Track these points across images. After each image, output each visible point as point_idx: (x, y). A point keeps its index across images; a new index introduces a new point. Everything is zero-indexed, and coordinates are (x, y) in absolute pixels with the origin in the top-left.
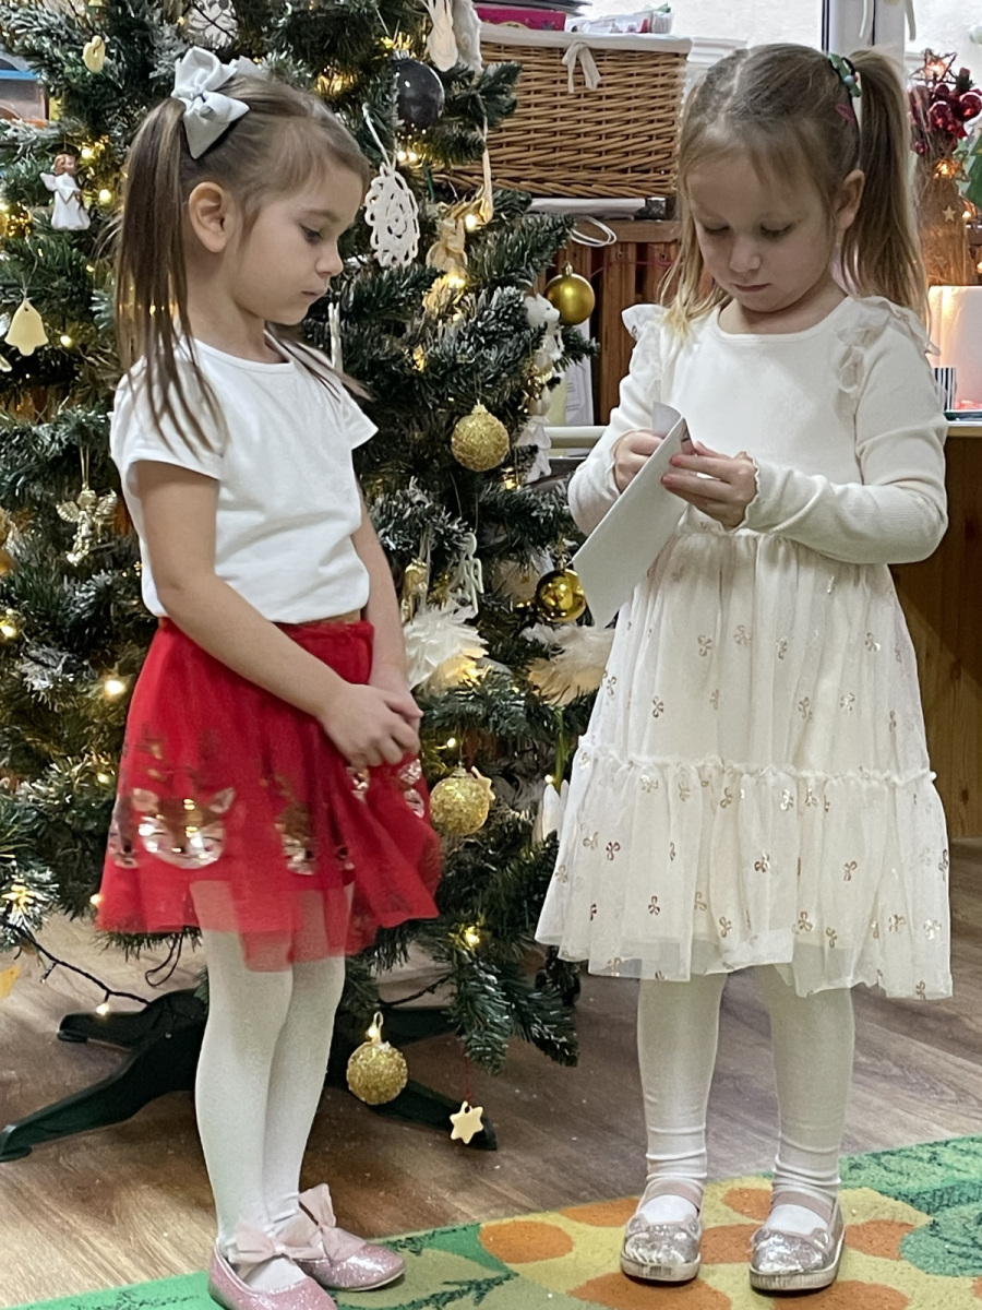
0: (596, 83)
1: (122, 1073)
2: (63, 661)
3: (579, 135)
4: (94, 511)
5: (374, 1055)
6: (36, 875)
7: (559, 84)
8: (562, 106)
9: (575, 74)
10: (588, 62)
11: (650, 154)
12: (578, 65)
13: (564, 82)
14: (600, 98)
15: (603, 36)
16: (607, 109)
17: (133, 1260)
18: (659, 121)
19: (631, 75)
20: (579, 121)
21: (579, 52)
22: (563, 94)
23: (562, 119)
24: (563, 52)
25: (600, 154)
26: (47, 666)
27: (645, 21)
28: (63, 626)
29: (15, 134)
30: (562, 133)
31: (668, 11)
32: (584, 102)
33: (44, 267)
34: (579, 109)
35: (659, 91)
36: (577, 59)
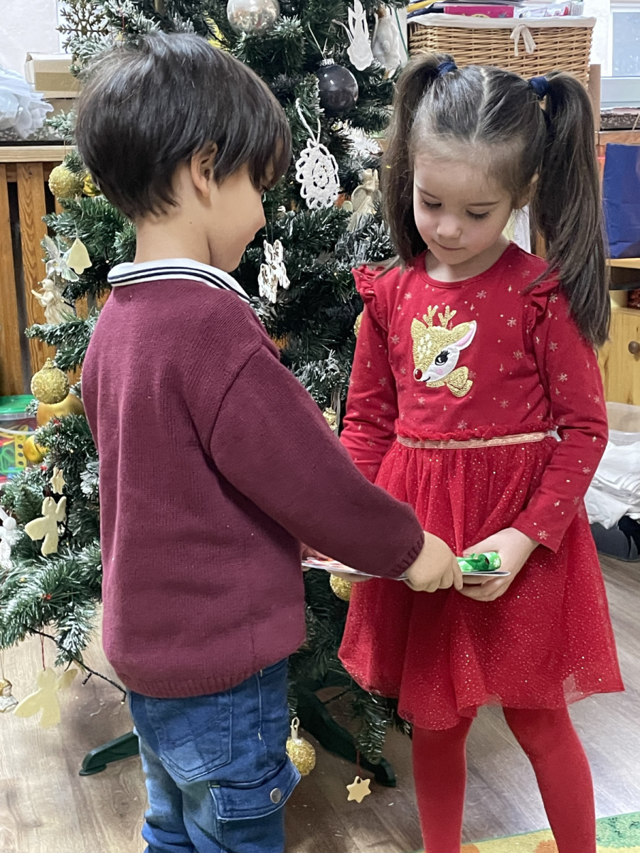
0: (533, 49)
6: (85, 612)
7: (509, 51)
8: (511, 65)
9: (519, 44)
10: (528, 37)
12: (521, 38)
13: (512, 49)
14: (536, 58)
15: (538, 19)
16: (541, 65)
19: (556, 43)
21: (522, 30)
22: (511, 57)
24: (511, 31)
27: (567, 9)
32: (525, 61)
33: (89, 217)
34: (522, 66)
35: (574, 52)
36: (521, 35)
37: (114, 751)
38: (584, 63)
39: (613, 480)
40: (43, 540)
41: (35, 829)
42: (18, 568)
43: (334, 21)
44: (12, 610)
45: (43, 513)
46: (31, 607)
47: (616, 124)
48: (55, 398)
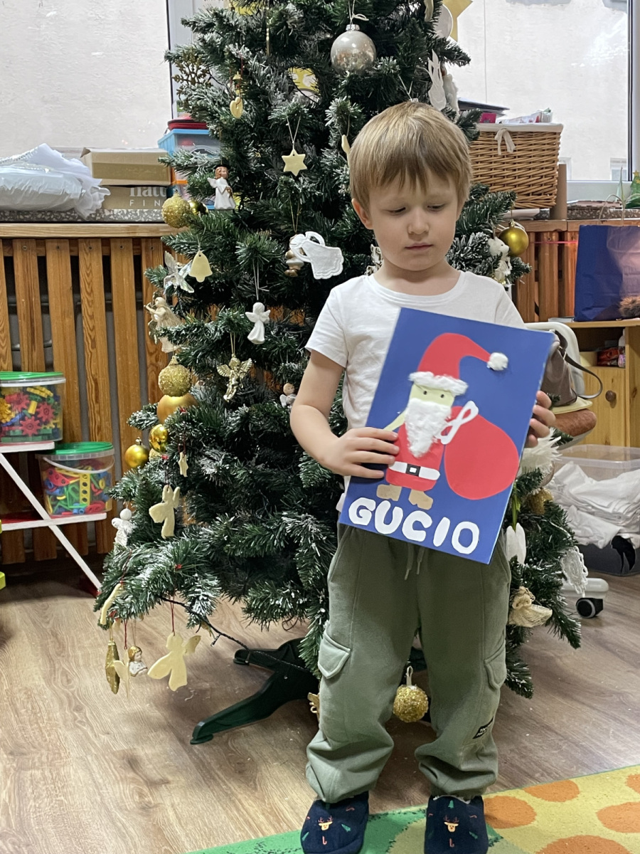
0: (512, 150)
1: (264, 691)
2: (223, 457)
3: (504, 177)
4: (238, 370)
5: (408, 692)
6: (209, 582)
7: (493, 151)
8: (495, 162)
9: (501, 145)
10: (508, 139)
11: (541, 185)
12: (503, 140)
13: (496, 149)
14: (515, 157)
15: (516, 125)
16: (519, 163)
17: (267, 818)
18: (546, 168)
19: (531, 145)
20: (504, 170)
21: (504, 133)
23: (495, 169)
24: (495, 134)
25: (515, 186)
26: (214, 461)
27: (538, 118)
28: (224, 437)
29: (196, 160)
30: (495, 176)
31: (550, 111)
32: (506, 159)
33: (210, 231)
34: (504, 163)
35: (546, 153)
36: (503, 138)
37: (221, 722)
38: (554, 162)
39: (606, 505)
40: (163, 524)
41: (163, 785)
42: (140, 550)
43: (418, 66)
44: (149, 576)
45: (163, 498)
46: (165, 575)
47: (578, 216)
48: (181, 390)
